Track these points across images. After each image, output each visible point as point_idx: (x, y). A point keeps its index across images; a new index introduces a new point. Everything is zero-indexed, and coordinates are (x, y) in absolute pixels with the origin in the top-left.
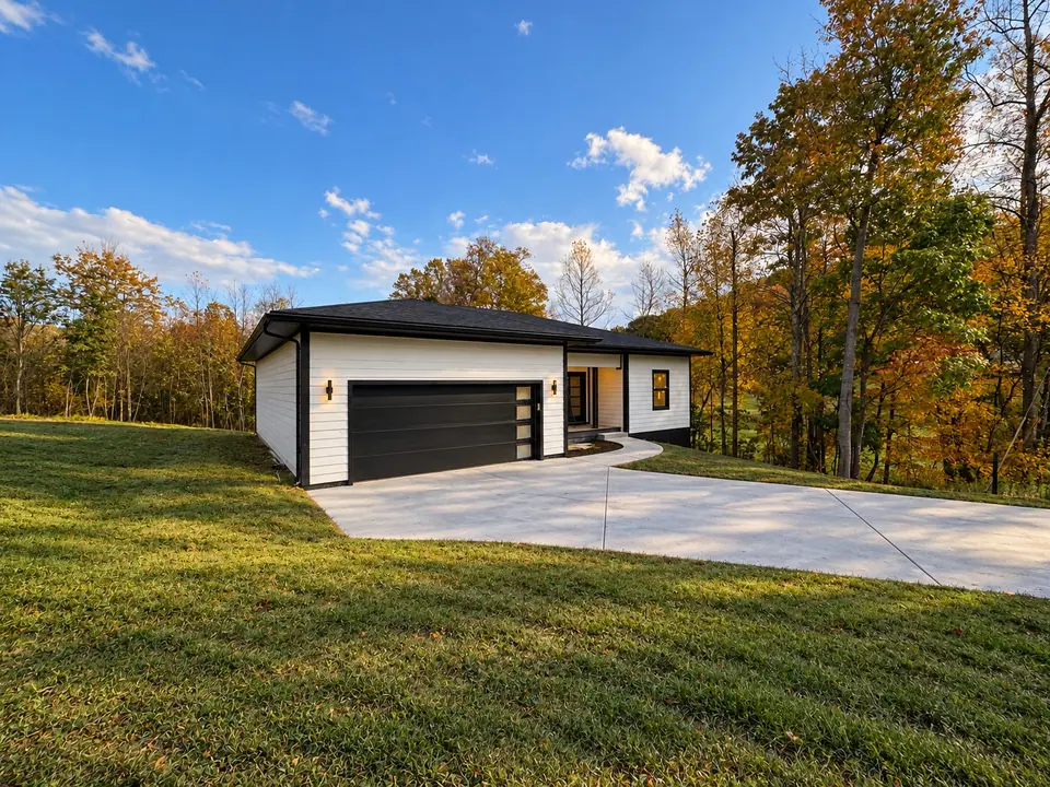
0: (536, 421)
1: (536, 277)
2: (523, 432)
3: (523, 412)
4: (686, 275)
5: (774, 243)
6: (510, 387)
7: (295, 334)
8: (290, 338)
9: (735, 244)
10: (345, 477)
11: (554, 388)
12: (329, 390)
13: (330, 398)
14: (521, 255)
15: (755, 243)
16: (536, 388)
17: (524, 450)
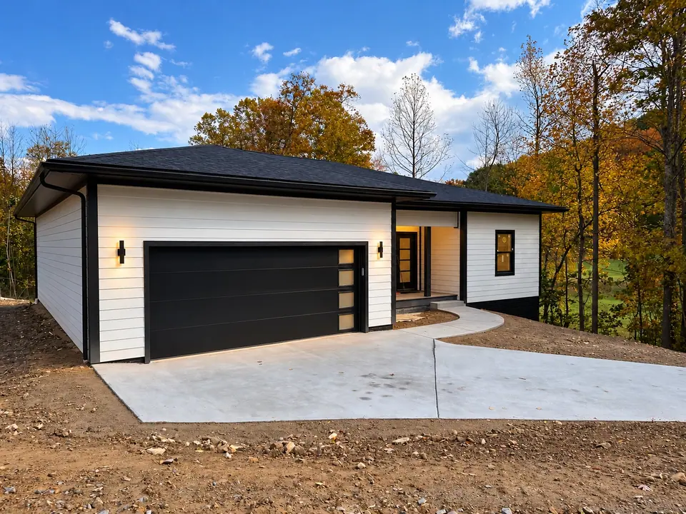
0: (360, 288)
1: (361, 121)
2: (346, 300)
3: (346, 278)
4: (538, 117)
5: (643, 77)
6: (332, 249)
7: (80, 185)
8: (73, 191)
9: (597, 78)
10: (141, 353)
11: (380, 250)
12: (121, 252)
13: (122, 261)
14: (346, 94)
15: (619, 78)
16: (360, 250)
17: (346, 321)
